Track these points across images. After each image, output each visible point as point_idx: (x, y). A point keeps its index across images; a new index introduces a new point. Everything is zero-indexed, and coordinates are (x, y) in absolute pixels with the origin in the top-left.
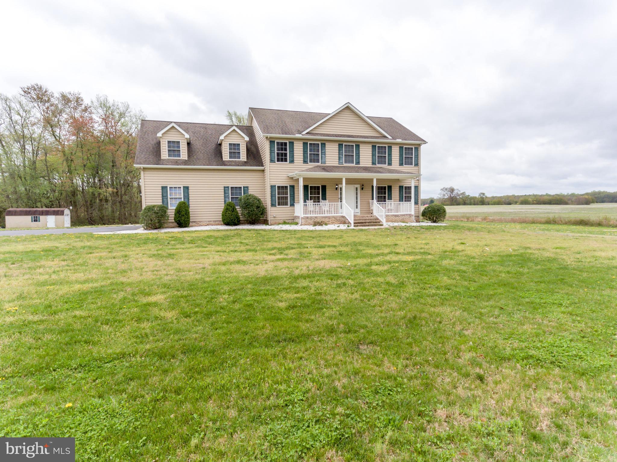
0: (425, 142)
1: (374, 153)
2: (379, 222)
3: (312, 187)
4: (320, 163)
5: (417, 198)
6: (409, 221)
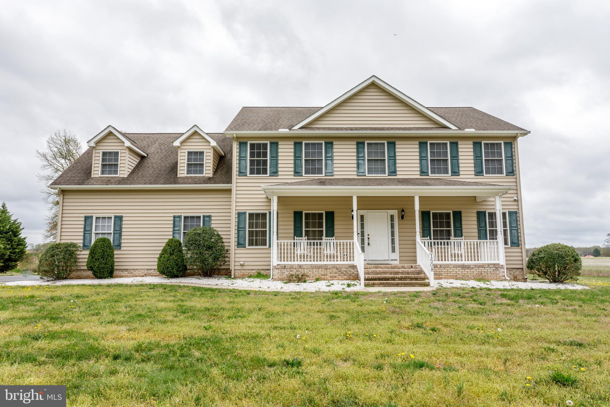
0: (526, 133)
1: (424, 155)
2: (424, 279)
3: (309, 214)
4: (324, 175)
5: (516, 234)
6: (494, 278)
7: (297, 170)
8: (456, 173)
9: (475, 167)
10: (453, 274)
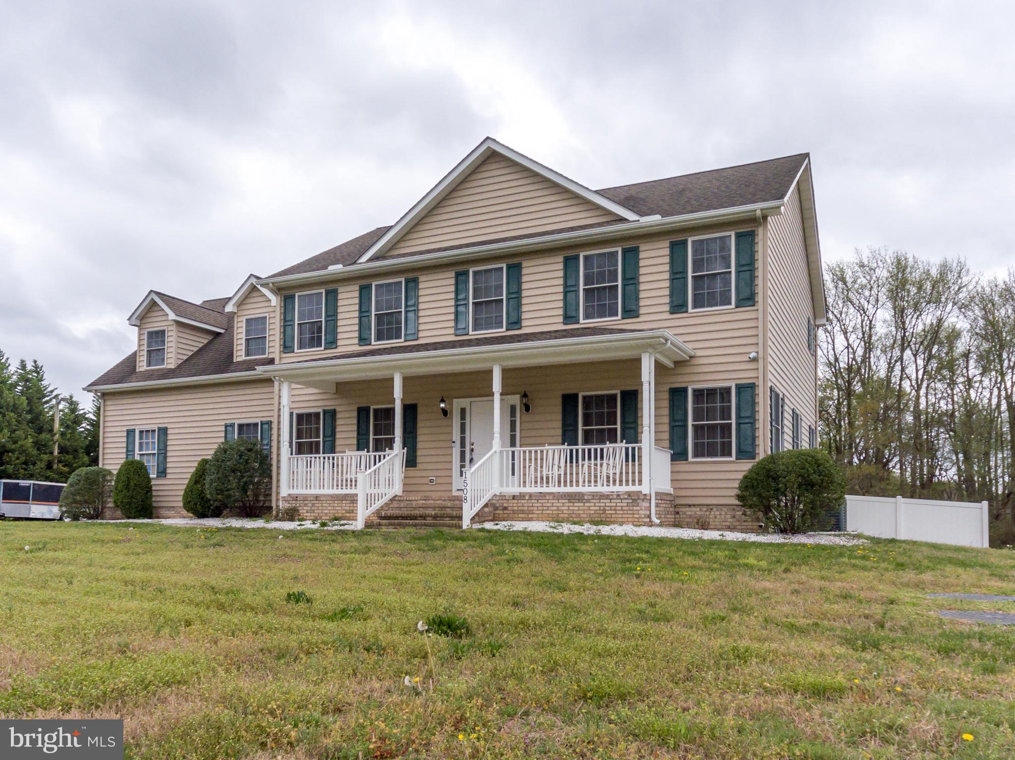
1: (571, 282)
4: (403, 340)
5: (749, 433)
6: (629, 520)
7: (364, 336)
8: (631, 312)
9: (671, 295)
10: (552, 510)
